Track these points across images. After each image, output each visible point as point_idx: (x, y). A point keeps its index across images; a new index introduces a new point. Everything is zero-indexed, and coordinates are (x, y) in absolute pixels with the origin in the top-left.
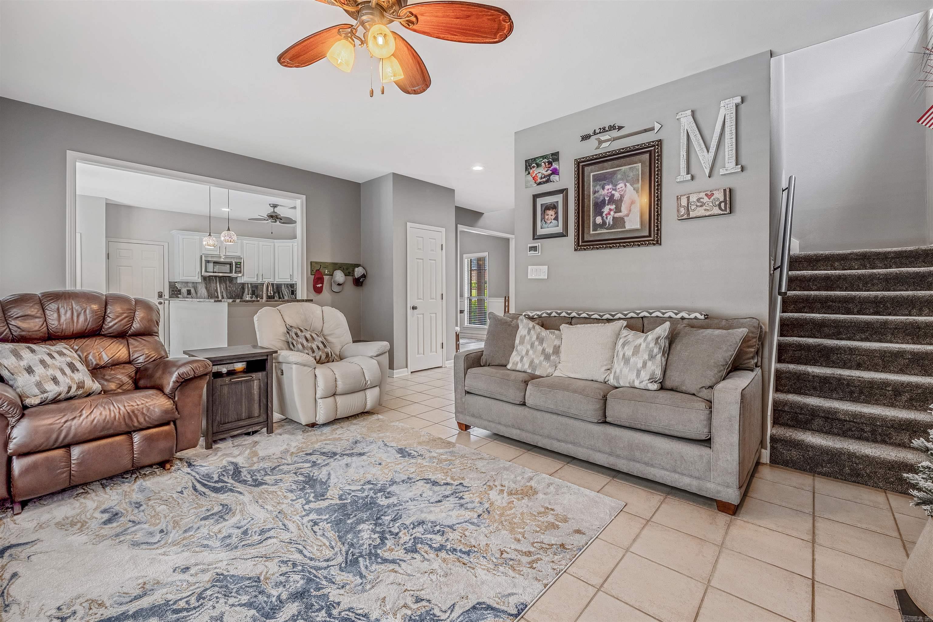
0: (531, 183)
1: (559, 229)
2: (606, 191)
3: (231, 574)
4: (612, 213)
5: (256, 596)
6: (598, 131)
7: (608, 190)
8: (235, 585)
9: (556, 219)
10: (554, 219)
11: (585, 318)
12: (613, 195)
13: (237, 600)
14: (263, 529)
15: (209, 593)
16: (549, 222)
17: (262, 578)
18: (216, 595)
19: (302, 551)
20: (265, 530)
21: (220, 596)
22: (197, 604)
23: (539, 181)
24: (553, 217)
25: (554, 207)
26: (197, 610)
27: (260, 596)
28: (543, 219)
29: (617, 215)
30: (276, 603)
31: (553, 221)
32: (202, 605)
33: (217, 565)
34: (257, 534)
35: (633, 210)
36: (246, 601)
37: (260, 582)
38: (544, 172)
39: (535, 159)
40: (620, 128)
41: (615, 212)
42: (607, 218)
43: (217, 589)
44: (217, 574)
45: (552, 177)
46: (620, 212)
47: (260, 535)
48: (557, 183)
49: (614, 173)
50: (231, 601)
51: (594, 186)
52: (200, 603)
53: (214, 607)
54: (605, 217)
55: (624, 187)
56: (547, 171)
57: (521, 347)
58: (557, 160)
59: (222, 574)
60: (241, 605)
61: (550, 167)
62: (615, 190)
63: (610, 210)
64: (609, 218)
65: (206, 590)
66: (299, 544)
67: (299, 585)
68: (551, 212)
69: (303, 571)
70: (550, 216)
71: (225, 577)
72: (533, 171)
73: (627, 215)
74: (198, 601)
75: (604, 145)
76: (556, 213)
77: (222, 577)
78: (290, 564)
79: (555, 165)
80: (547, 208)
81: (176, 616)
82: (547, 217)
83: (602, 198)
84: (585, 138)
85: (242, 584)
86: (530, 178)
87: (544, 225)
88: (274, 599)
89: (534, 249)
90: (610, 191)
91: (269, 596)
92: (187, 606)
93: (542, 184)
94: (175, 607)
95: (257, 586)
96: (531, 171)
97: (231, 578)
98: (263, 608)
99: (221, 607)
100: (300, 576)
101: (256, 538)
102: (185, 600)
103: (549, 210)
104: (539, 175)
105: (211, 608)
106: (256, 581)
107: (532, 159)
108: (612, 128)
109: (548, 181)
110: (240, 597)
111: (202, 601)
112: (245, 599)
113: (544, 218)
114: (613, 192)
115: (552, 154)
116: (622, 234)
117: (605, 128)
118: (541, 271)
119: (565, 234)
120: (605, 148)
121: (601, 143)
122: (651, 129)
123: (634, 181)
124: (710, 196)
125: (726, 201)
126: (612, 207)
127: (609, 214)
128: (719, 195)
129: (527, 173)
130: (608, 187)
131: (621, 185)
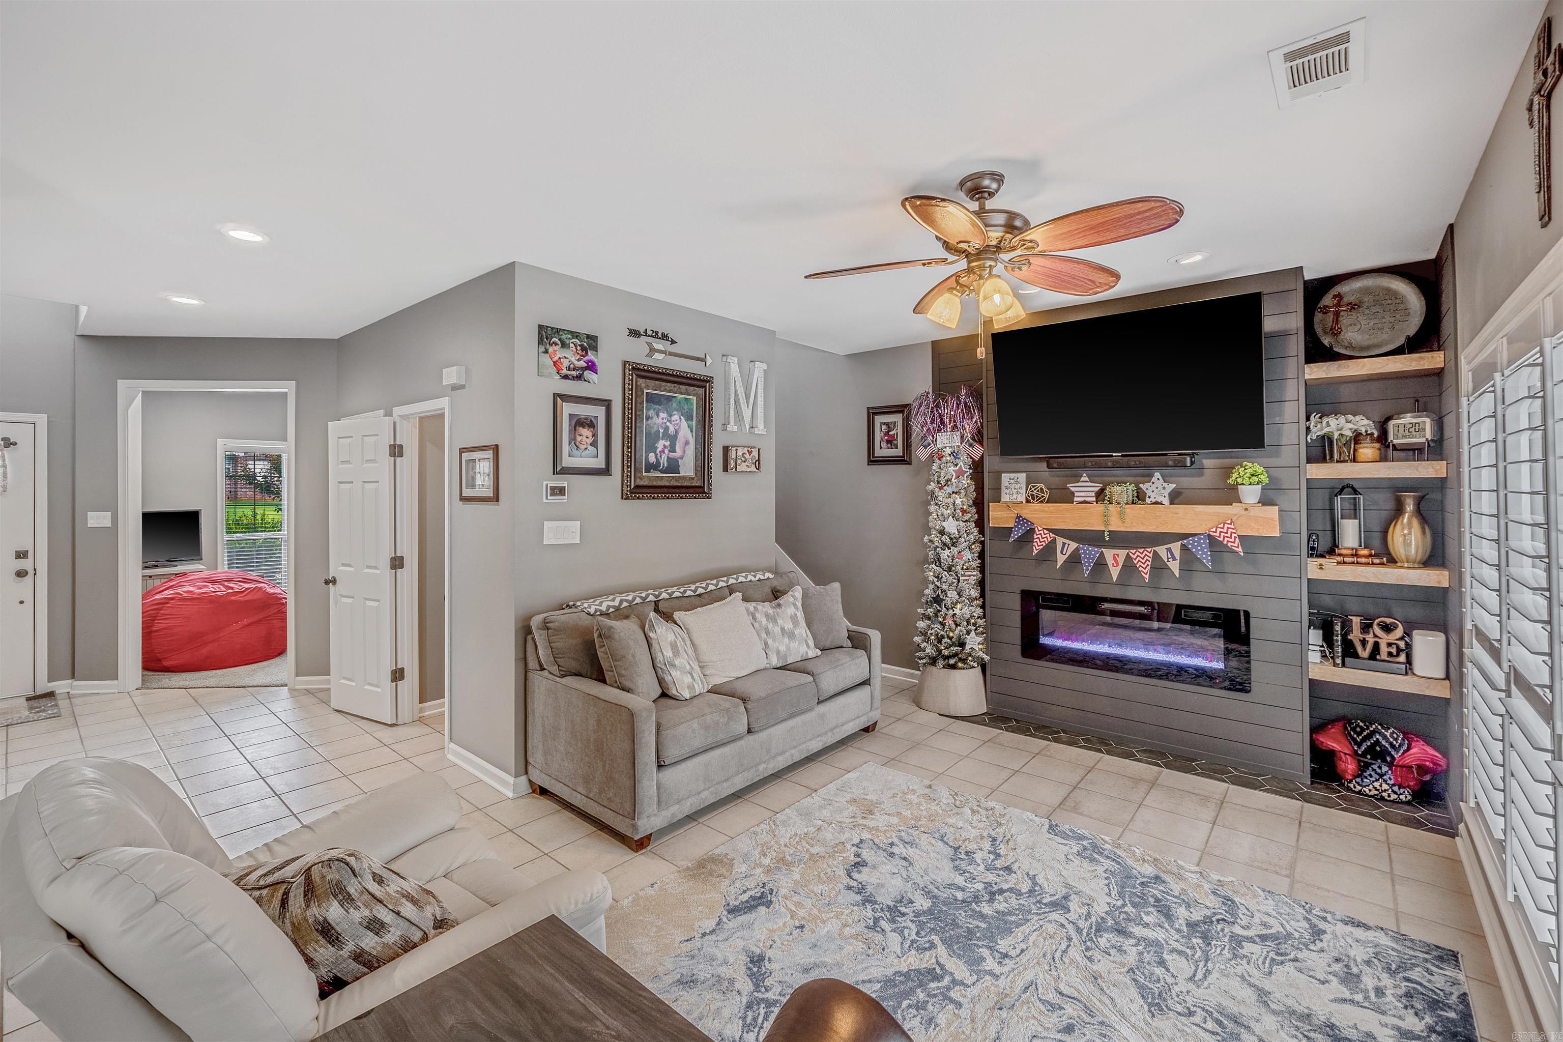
0: (550, 370)
1: (600, 463)
2: (659, 421)
3: (1142, 1001)
4: (666, 451)
5: (1149, 963)
6: (649, 333)
7: (663, 419)
8: (1152, 989)
9: (594, 444)
10: (591, 445)
11: (676, 597)
12: (667, 428)
13: (1166, 976)
14: (1048, 1011)
15: (1179, 1008)
16: (583, 447)
17: (1126, 969)
18: (1176, 999)
19: (1064, 951)
20: (1049, 1007)
21: (1174, 994)
22: (1199, 1010)
23: (565, 372)
24: (590, 441)
25: (590, 424)
26: (1202, 1006)
27: (1145, 960)
28: (573, 440)
29: (672, 455)
30: (1144, 944)
31: (590, 447)
32: (1195, 1006)
33: (1142, 1024)
34: (1062, 1012)
35: (687, 452)
36: (1161, 968)
37: (1132, 969)
38: (573, 359)
39: (558, 331)
40: (673, 342)
41: (670, 451)
42: (661, 456)
43: (1170, 1002)
44: (1153, 1016)
45: (587, 374)
46: (675, 452)
47: (1061, 1008)
48: (594, 386)
49: (669, 399)
50: (1170, 980)
51: (648, 410)
52: (1195, 1009)
53: (1188, 992)
54: (659, 455)
55: (678, 421)
56: (579, 360)
57: (678, 660)
58: (595, 349)
59: (1150, 1011)
60: (1168, 970)
61: (584, 356)
62: (670, 421)
63: (665, 447)
64: (663, 457)
65: (1179, 1013)
66: (1053, 958)
67: (1111, 936)
68: (586, 432)
69: (1091, 940)
70: (585, 438)
71: (1150, 1005)
72: (555, 351)
73: (682, 458)
74: (1195, 1012)
75: (657, 356)
76: (595, 435)
77: (1153, 1009)
78: (1088, 954)
79: (591, 356)
80: (579, 423)
81: (1224, 1021)
82: (579, 438)
83: (655, 429)
84: (634, 333)
85: (1146, 983)
86: (546, 360)
87: (575, 452)
88: (1140, 948)
89: (561, 491)
90: (665, 421)
91: (1141, 954)
92: (1208, 1018)
93: (569, 379)
94: (1219, 1030)
95: (1138, 968)
96: (551, 350)
97: (1148, 998)
98: (1155, 952)
99: (1182, 986)
100: (1099, 939)
101: (1070, 1010)
102: (1204, 1025)
103: (584, 427)
104: (566, 363)
105: (1190, 994)
106: (1134, 972)
107: (552, 328)
108: (665, 337)
109: (579, 378)
110: (1161, 976)
111: (1192, 1009)
112: (1159, 971)
113: (575, 439)
114: (668, 424)
115: (588, 336)
116: (676, 481)
117: (657, 333)
118: (569, 531)
119: (606, 471)
120: (659, 361)
121: (652, 350)
122: (703, 360)
123: (689, 418)
124: (750, 453)
125: (759, 460)
126: (667, 443)
127: (663, 451)
128: (755, 453)
129: (542, 349)
130: (662, 415)
131: (676, 417)
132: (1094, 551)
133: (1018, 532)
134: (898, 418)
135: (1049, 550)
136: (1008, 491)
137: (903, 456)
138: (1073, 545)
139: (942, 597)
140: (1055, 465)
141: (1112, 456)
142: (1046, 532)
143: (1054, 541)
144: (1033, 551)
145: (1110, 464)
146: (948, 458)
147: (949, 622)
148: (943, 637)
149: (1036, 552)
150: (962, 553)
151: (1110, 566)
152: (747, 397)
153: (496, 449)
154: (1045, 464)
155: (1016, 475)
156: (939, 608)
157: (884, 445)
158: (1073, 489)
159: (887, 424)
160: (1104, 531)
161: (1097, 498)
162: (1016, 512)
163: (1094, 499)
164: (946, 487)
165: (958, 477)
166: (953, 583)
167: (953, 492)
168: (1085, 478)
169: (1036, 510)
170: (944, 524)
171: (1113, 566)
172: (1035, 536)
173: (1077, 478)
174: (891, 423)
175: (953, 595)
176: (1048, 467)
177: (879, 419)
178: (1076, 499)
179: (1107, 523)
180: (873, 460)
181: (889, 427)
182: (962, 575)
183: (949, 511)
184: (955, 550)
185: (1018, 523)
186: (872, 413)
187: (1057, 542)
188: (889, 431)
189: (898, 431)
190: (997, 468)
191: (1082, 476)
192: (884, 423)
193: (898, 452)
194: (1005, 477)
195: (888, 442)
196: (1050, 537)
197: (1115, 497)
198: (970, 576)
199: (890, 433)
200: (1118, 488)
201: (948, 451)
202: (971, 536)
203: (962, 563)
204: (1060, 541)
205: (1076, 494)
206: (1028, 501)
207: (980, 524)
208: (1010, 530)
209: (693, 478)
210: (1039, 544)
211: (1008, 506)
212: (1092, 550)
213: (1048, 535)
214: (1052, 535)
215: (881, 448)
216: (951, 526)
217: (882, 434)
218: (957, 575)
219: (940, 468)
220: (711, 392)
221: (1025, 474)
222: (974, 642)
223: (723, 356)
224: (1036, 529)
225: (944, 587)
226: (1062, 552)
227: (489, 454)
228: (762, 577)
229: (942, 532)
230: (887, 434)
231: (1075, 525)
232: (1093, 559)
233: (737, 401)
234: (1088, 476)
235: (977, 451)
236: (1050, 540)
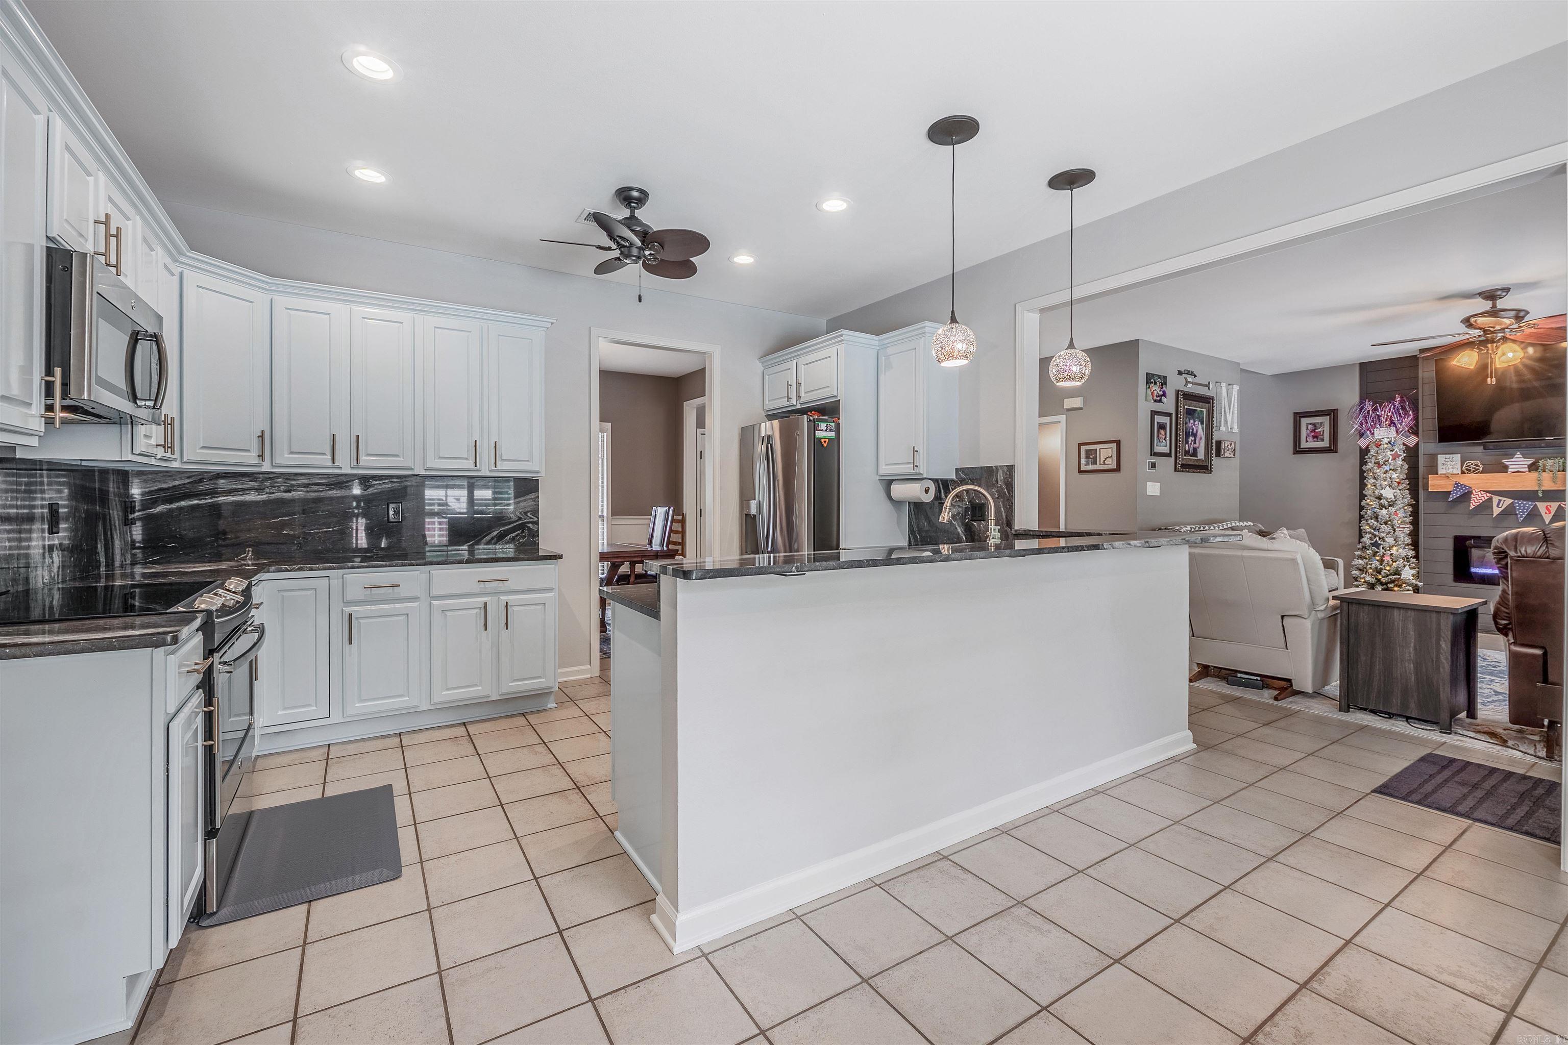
0: (1150, 398)
1: (1167, 450)
2: (1190, 425)
6: (1186, 372)
9: (1166, 439)
10: (1164, 439)
12: (1193, 429)
16: (1162, 441)
23: (1155, 398)
24: (1164, 437)
25: (1164, 427)
28: (1158, 437)
29: (1195, 446)
31: (1164, 441)
35: (1201, 444)
38: (1158, 391)
40: (1196, 376)
41: (1194, 444)
45: (1163, 399)
46: (1196, 444)
55: (1198, 425)
56: (1160, 391)
61: (1162, 389)
62: (1194, 425)
63: (1192, 441)
64: (1191, 447)
68: (1162, 432)
70: (1162, 436)
72: (1152, 387)
75: (1189, 385)
76: (1166, 434)
79: (1164, 388)
80: (1160, 427)
82: (1160, 436)
83: (1188, 430)
84: (1180, 373)
86: (1149, 393)
87: (1159, 444)
89: (1154, 466)
93: (1157, 402)
96: (1150, 387)
103: (1162, 429)
104: (1156, 393)
108: (1192, 374)
109: (1160, 401)
116: (1197, 462)
117: (1189, 371)
118: (1153, 489)
119: (1169, 455)
120: (1190, 388)
121: (1187, 382)
122: (1208, 386)
123: (1202, 423)
124: (1231, 445)
125: (1234, 450)
126: (1193, 439)
127: (1191, 444)
128: (1233, 445)
129: (1148, 386)
130: (1192, 421)
131: (1196, 423)
132: (1529, 505)
133: (1456, 494)
134: (1326, 420)
135: (1486, 506)
136: (1444, 467)
137: (1330, 447)
138: (1509, 501)
139: (1379, 542)
140: (1491, 447)
141: (1545, 440)
142: (1482, 493)
143: (1490, 499)
144: (1469, 506)
145: (1543, 445)
146: (1386, 446)
147: (1387, 559)
148: (1381, 569)
149: (1473, 507)
150: (1398, 512)
151: (1543, 514)
152: (1230, 409)
153: (1118, 443)
154: (1482, 447)
155: (1449, 455)
156: (1376, 550)
157: (1310, 439)
158: (1507, 463)
159: (1314, 424)
160: (1538, 491)
161: (1529, 469)
162: (1455, 480)
163: (1527, 470)
164: (1384, 466)
165: (1395, 459)
166: (1389, 532)
167: (1390, 470)
168: (1518, 455)
169: (1473, 479)
170: (1382, 492)
171: (1546, 513)
172: (1473, 496)
173: (1511, 456)
174: (1318, 423)
175: (1390, 540)
176: (1485, 449)
177: (1304, 421)
178: (1510, 470)
179: (1540, 485)
180: (1298, 450)
181: (1315, 426)
182: (1398, 527)
183: (1386, 483)
184: (1392, 510)
185: (1457, 488)
186: (1298, 416)
187: (1494, 500)
188: (1315, 429)
189: (1325, 429)
190: (1432, 452)
191: (1515, 454)
192: (1311, 424)
193: (1325, 444)
194: (1441, 459)
195: (1314, 437)
196: (1486, 496)
197: (1548, 467)
198: (1404, 528)
199: (1316, 431)
200: (1551, 461)
201: (1386, 440)
202: (1406, 500)
203: (1397, 519)
204: (1496, 499)
205: (1510, 467)
206: (1463, 472)
207: (1414, 490)
208: (1449, 493)
209: (1203, 460)
210: (1476, 501)
211: (1447, 476)
212: (1526, 504)
213: (1485, 495)
214: (1488, 495)
215: (1307, 441)
216: (1388, 493)
217: (1308, 432)
218: (1393, 527)
219: (1377, 453)
220: (1213, 406)
221: (1459, 455)
222: (1408, 574)
223: (1216, 382)
224: (1474, 491)
225: (1382, 535)
226: (1498, 506)
227: (1114, 445)
228: (1247, 525)
229: (1379, 498)
230: (1313, 431)
231: (1509, 487)
232: (1527, 510)
233: (1225, 411)
234: (1521, 454)
235: (1412, 440)
236: (1486, 498)
